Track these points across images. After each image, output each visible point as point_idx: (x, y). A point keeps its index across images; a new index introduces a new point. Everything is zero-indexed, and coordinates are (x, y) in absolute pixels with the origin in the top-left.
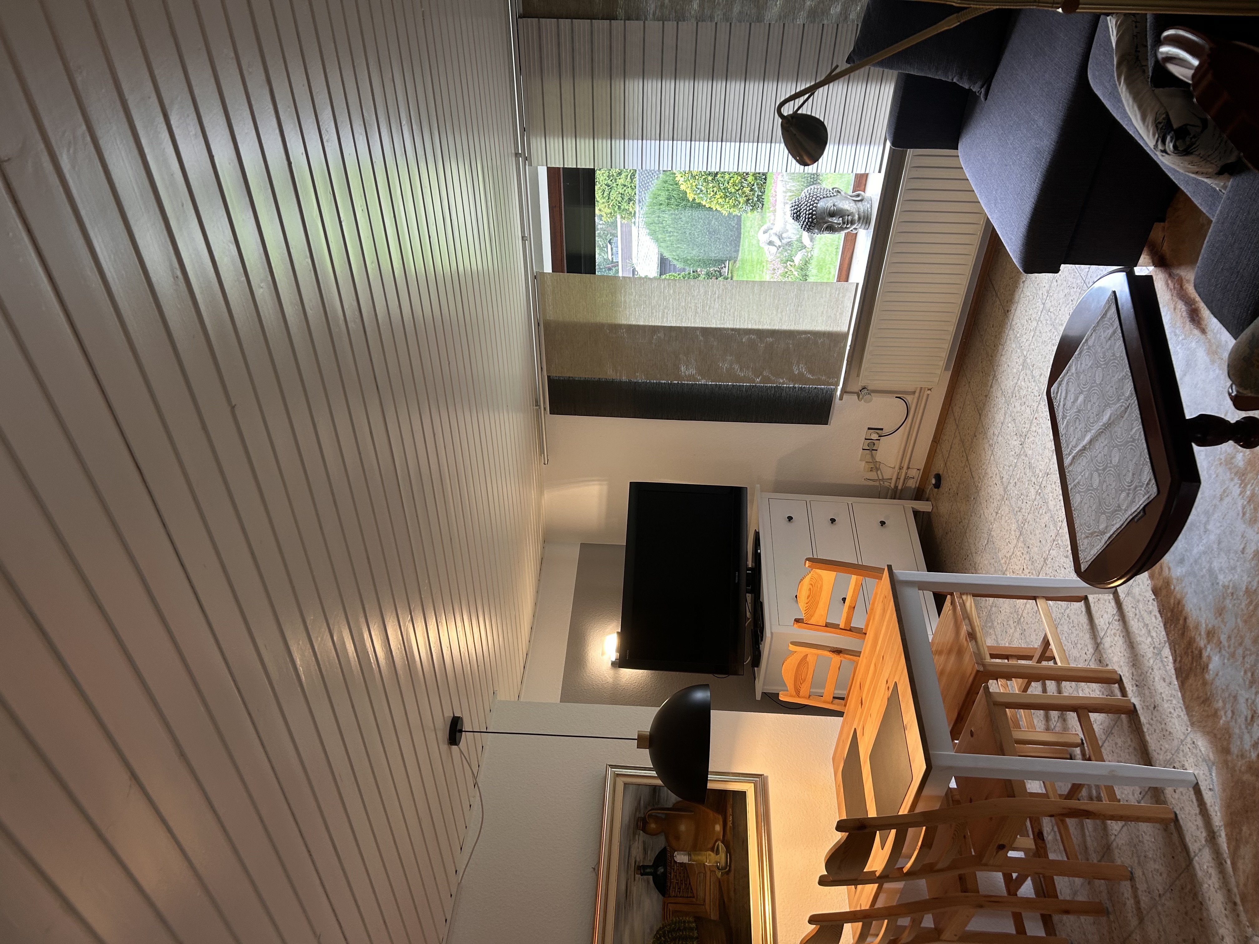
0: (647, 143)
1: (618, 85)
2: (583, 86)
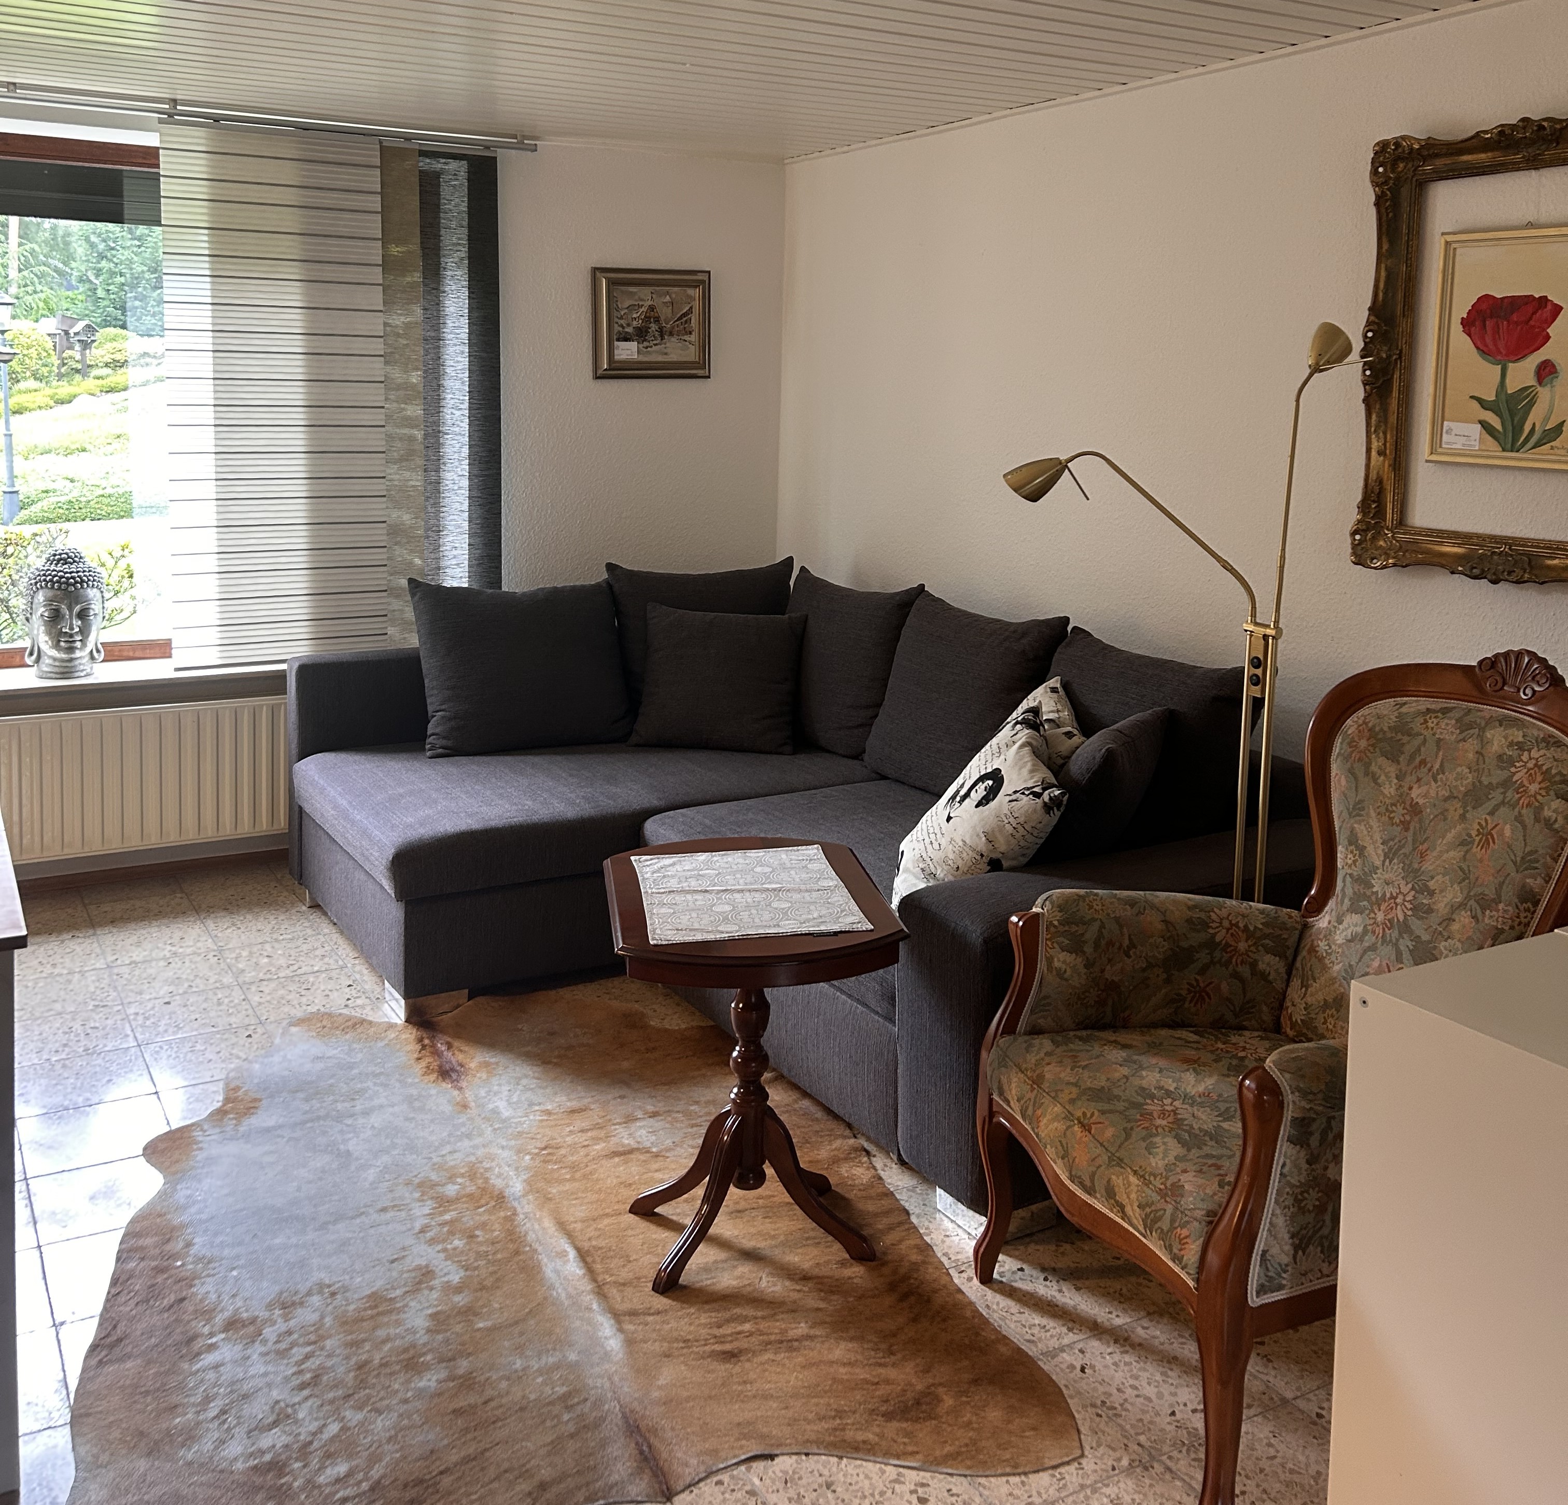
0: (207, 311)
1: (294, 271)
2: (290, 220)
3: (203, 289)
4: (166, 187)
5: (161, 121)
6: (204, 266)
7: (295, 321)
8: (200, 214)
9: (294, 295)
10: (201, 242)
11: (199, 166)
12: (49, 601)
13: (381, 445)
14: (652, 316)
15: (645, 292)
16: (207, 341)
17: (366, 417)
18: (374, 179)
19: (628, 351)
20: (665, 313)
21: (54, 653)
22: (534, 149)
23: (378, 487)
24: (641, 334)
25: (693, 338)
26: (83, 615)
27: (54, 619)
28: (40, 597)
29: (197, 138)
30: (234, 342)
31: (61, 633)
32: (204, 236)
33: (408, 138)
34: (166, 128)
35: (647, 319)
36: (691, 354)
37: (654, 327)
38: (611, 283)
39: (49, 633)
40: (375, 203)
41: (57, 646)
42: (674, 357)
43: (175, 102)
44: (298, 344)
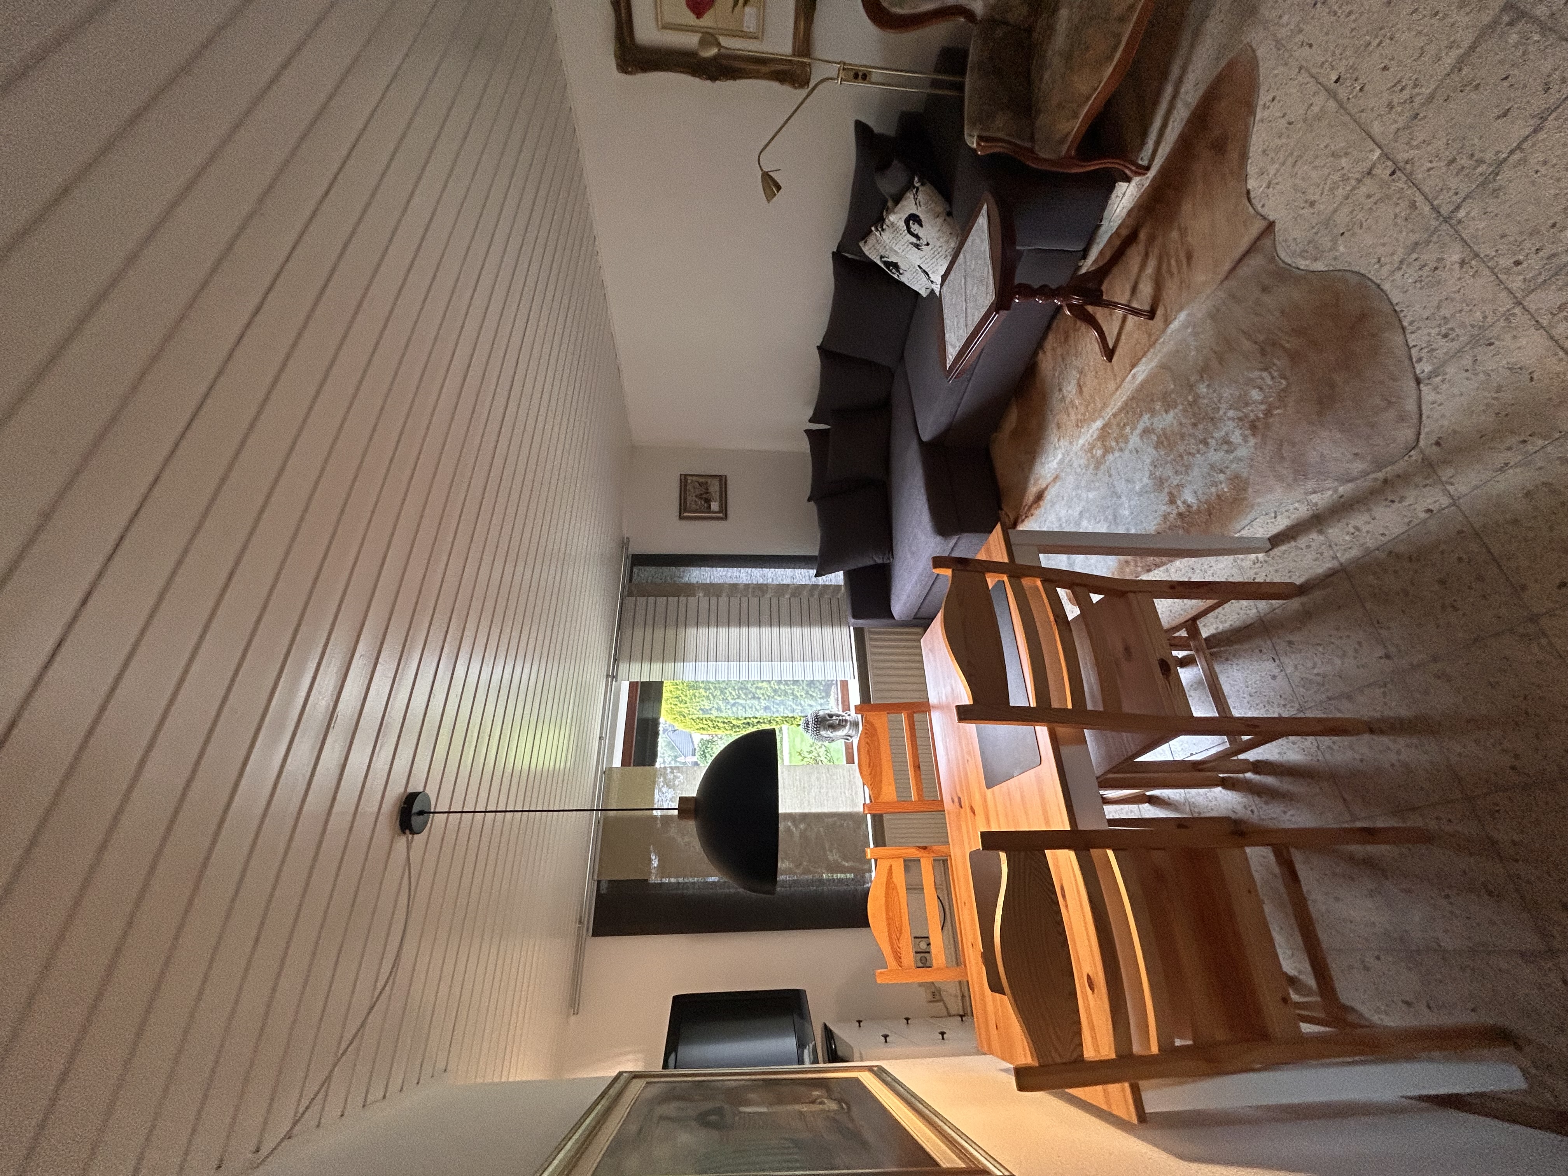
0: (699, 664)
1: (681, 631)
2: (659, 632)
3: (689, 665)
4: (645, 679)
5: (616, 681)
6: (679, 665)
7: (703, 631)
8: (657, 667)
9: (692, 632)
10: (669, 666)
11: (635, 667)
12: (825, 729)
13: (756, 600)
14: (700, 497)
15: (689, 498)
16: (712, 664)
17: (744, 605)
18: (642, 600)
19: (715, 506)
20: (698, 492)
21: (847, 727)
22: (628, 538)
23: (774, 601)
24: (708, 501)
25: (709, 481)
26: (831, 716)
27: (833, 727)
28: (823, 733)
29: (623, 667)
30: (712, 654)
31: (839, 724)
32: (666, 665)
33: (624, 587)
34: (619, 678)
35: (701, 498)
36: (716, 482)
37: (704, 496)
38: (685, 511)
39: (839, 730)
40: (651, 600)
41: (844, 726)
42: (717, 489)
43: (608, 676)
44: (713, 630)
